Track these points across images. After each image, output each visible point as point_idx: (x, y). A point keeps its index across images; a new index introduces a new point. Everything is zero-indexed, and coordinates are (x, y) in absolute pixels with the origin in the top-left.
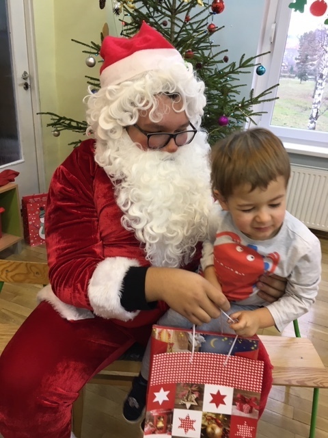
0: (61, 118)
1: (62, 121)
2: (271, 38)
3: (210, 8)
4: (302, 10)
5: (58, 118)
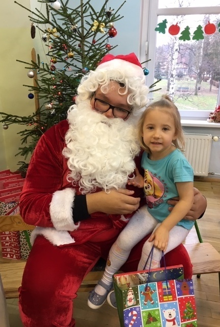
0: (9, 116)
1: (10, 118)
3: (108, 34)
4: (164, 32)
5: (6, 116)
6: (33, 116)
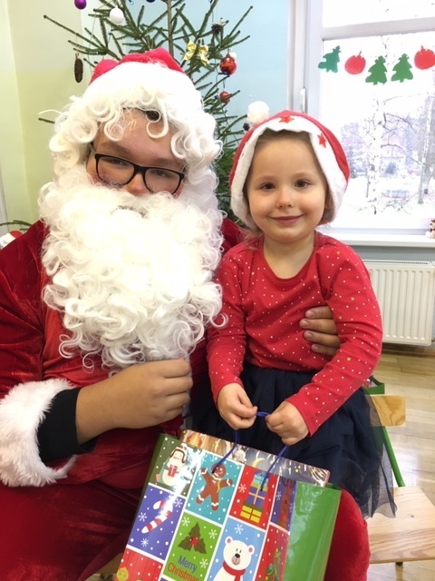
2: (302, 107)
3: (218, 68)
4: (335, 69)
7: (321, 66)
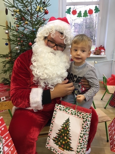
3: (44, 13)
6: (9, 54)
7: (66, 12)
